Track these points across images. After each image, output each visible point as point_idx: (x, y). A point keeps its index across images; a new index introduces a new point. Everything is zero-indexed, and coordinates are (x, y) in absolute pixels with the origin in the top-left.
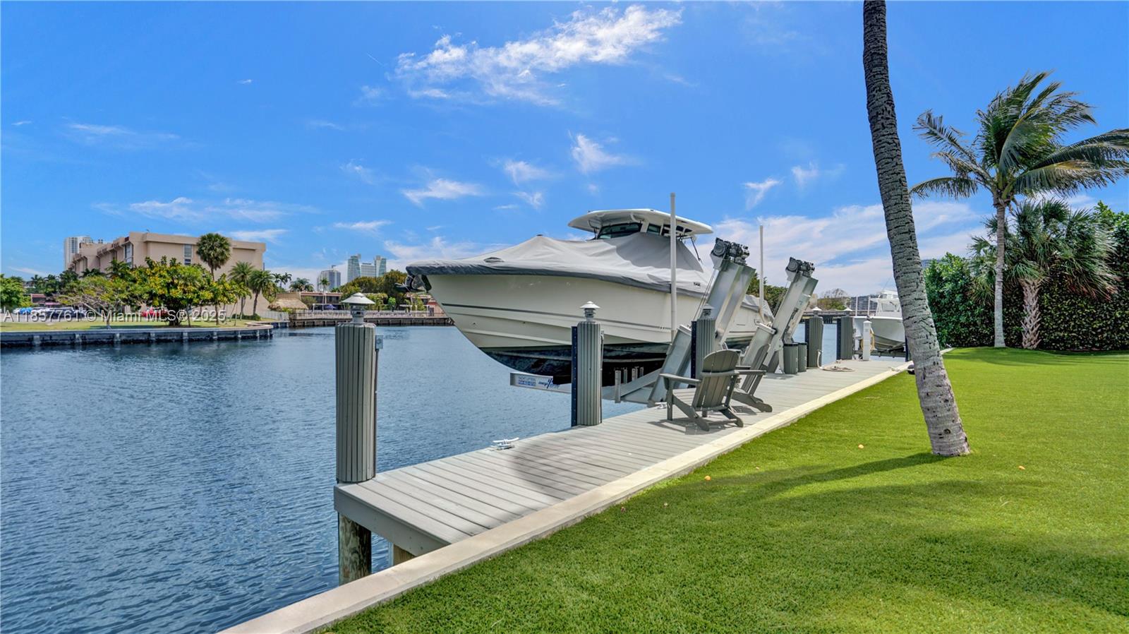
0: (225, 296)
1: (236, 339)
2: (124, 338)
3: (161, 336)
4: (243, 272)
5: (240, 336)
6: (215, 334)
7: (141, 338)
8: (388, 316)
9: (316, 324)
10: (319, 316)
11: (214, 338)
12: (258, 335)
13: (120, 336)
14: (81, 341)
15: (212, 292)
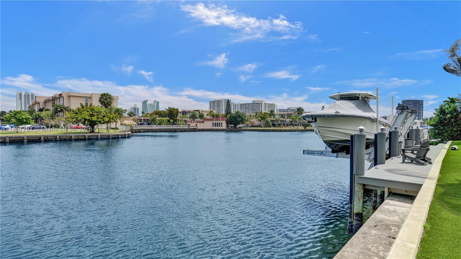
0: (113, 119)
1: (118, 138)
2: (75, 138)
3: (90, 137)
4: (110, 109)
5: (120, 137)
6: (111, 136)
7: (82, 138)
8: (171, 128)
9: (141, 131)
10: (142, 128)
11: (110, 137)
12: (127, 136)
13: (74, 137)
14: (59, 139)
15: (109, 118)
